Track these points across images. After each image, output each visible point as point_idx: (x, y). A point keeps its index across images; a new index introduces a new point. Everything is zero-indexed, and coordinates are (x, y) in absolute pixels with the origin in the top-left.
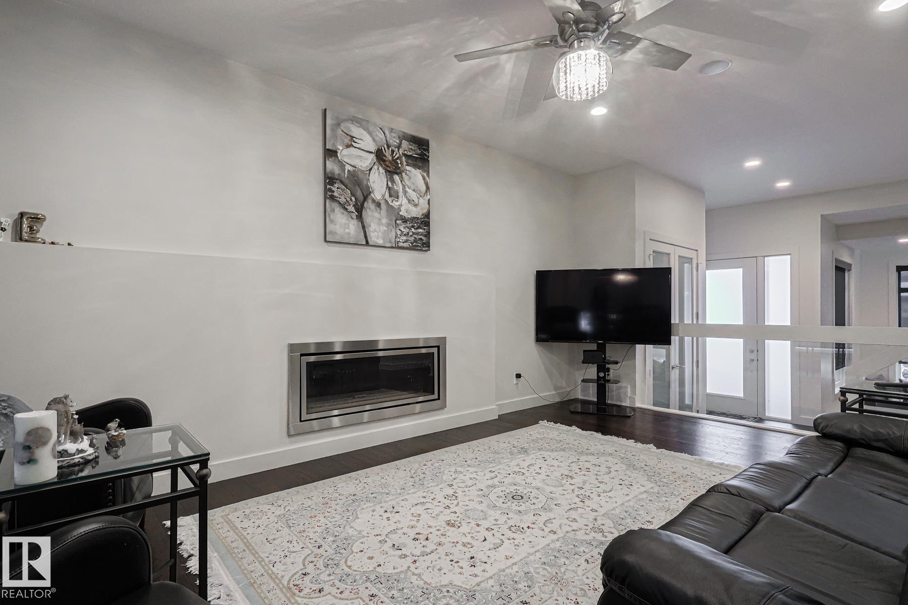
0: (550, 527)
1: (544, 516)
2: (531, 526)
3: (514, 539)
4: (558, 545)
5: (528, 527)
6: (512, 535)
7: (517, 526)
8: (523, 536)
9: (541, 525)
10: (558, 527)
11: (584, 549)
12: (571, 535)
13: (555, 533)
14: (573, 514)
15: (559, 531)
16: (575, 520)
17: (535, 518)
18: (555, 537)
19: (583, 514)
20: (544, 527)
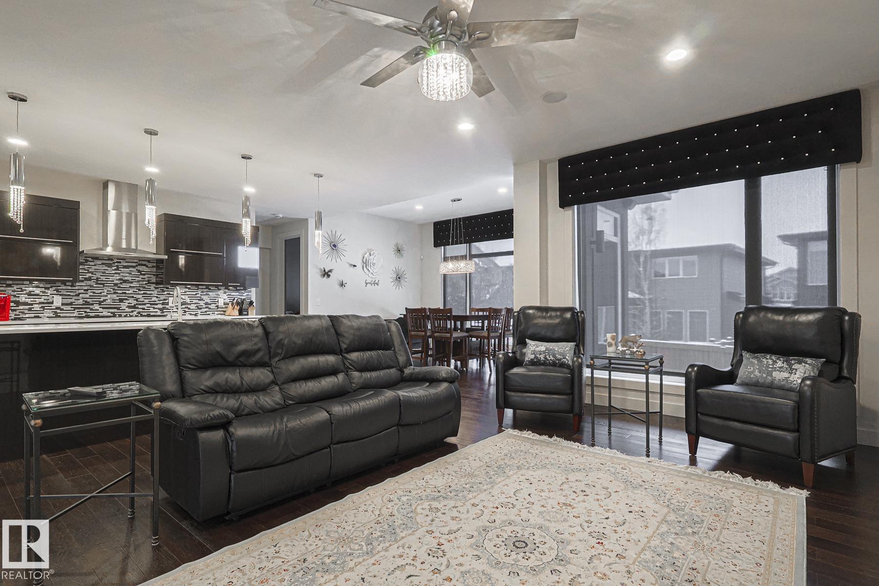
0: (477, 510)
1: (484, 521)
2: (495, 510)
3: (506, 497)
4: (470, 496)
5: (497, 508)
6: (509, 500)
7: (508, 509)
8: (499, 501)
9: (486, 511)
10: (470, 510)
11: (450, 495)
12: (459, 504)
13: (473, 505)
14: (454, 526)
15: (470, 507)
16: (453, 519)
17: (493, 518)
18: (472, 501)
19: (443, 526)
20: (483, 509)
